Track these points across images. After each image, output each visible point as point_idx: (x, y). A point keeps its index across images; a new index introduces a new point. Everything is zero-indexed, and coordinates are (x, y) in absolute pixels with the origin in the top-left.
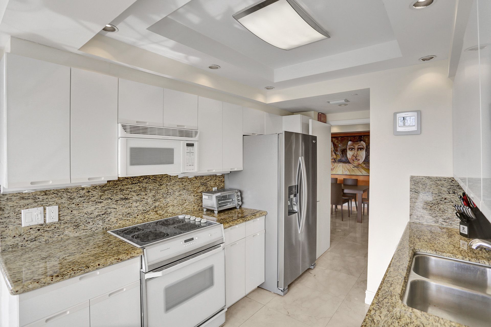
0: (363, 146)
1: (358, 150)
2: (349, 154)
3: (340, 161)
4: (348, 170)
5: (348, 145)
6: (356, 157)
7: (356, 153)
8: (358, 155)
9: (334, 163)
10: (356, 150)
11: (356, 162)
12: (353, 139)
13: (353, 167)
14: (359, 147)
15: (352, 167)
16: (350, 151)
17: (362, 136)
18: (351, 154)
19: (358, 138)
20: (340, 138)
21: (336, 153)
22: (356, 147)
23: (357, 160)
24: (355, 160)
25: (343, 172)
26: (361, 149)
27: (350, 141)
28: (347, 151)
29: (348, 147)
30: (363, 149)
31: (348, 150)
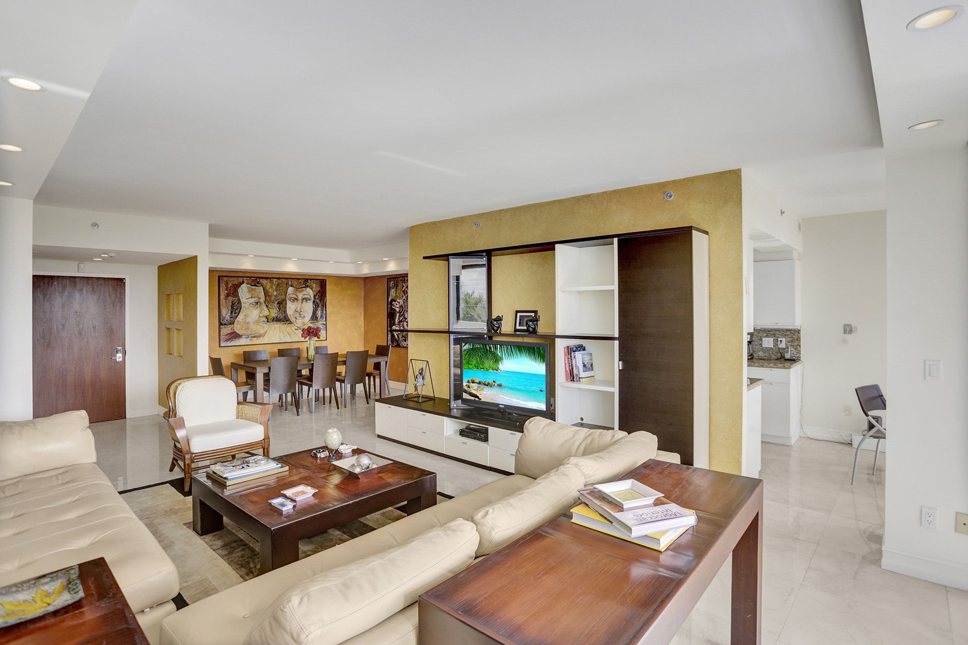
0: (310, 296)
1: (302, 302)
2: (290, 308)
3: (277, 320)
4: (288, 335)
5: (288, 293)
6: (300, 313)
7: (299, 306)
8: (302, 310)
9: (266, 324)
10: (300, 301)
11: (300, 321)
12: (296, 283)
13: (296, 329)
14: (303, 297)
15: (294, 329)
16: (291, 303)
17: (308, 279)
18: (292, 308)
19: (302, 283)
20: (276, 280)
21: (269, 306)
22: (300, 296)
23: (301, 318)
24: (299, 318)
25: (280, 338)
26: (306, 300)
27: (291, 286)
28: (286, 304)
29: (288, 296)
30: (309, 300)
31: (288, 302)
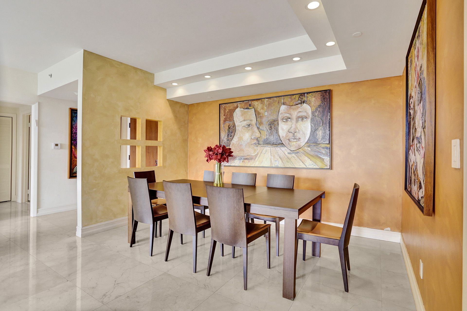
0: (307, 113)
1: (297, 121)
2: (283, 130)
3: (267, 143)
4: (279, 159)
5: (280, 112)
6: (294, 135)
7: (293, 126)
8: (297, 131)
9: (257, 146)
10: (294, 121)
11: (294, 143)
12: (290, 100)
13: (289, 153)
14: (298, 115)
15: (286, 153)
16: (284, 123)
17: (305, 93)
18: (285, 128)
19: (297, 99)
20: (267, 100)
21: (260, 128)
22: (295, 114)
23: (295, 140)
24: (293, 140)
25: (271, 161)
26: (303, 118)
27: (284, 104)
28: (278, 124)
29: (280, 116)
30: (306, 118)
31: (280, 122)
